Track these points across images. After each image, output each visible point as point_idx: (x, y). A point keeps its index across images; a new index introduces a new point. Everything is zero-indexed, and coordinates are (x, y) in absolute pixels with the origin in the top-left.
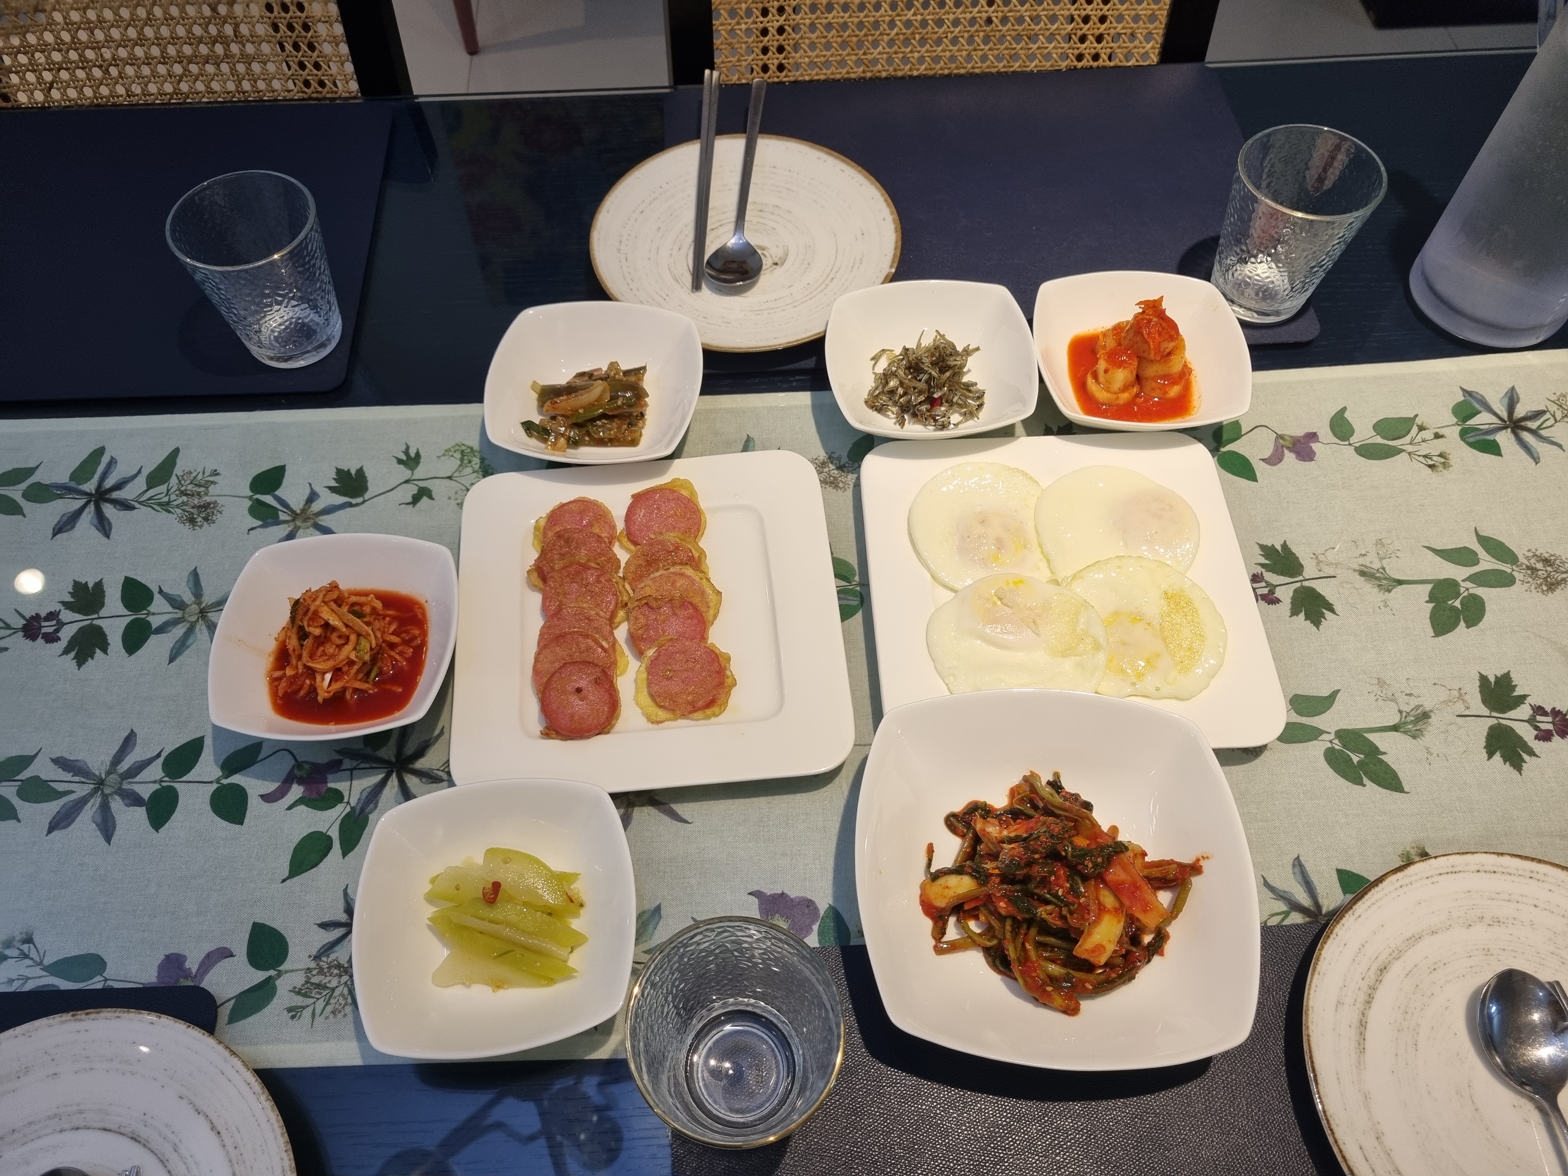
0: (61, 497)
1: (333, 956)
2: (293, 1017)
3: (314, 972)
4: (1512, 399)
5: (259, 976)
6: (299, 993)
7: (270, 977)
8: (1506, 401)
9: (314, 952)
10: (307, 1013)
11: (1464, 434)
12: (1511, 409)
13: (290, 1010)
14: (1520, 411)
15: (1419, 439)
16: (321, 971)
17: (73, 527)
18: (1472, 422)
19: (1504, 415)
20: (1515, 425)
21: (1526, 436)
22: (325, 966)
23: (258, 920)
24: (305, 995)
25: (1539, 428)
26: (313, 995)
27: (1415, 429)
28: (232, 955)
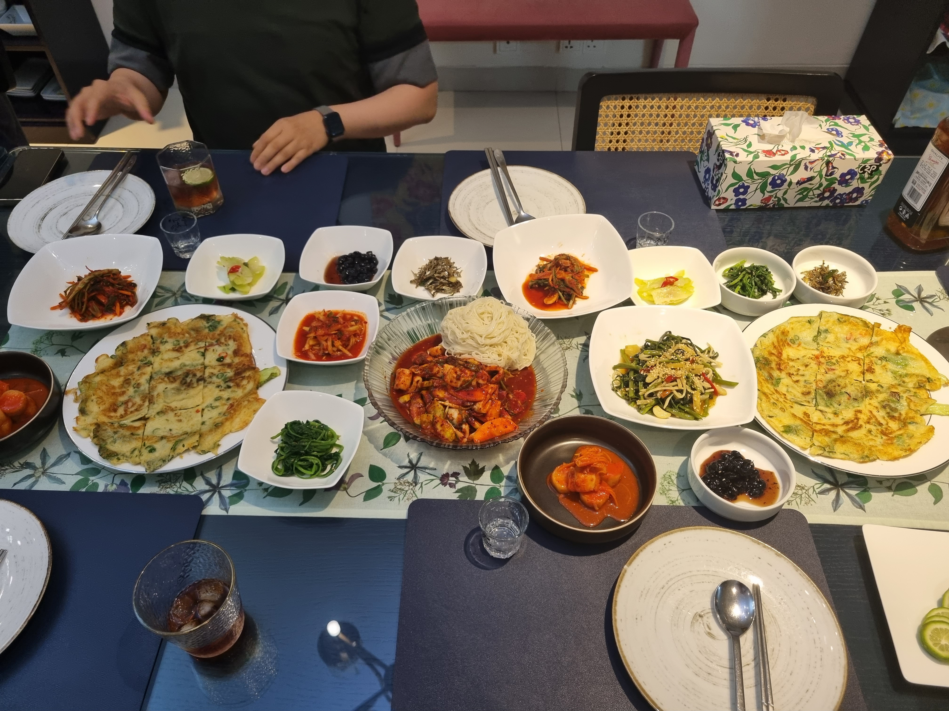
1: (405, 479)
2: (391, 500)
3: (399, 484)
4: (920, 290)
5: (375, 484)
6: (392, 491)
7: (379, 485)
8: (917, 290)
9: (397, 477)
10: (396, 499)
11: (897, 302)
12: (919, 294)
13: (389, 497)
14: (923, 295)
15: (877, 303)
16: (401, 484)
18: (901, 298)
19: (917, 296)
20: (922, 300)
21: (926, 305)
22: (402, 482)
23: (372, 464)
24: (395, 492)
25: (933, 301)
27: (875, 299)
28: (362, 476)
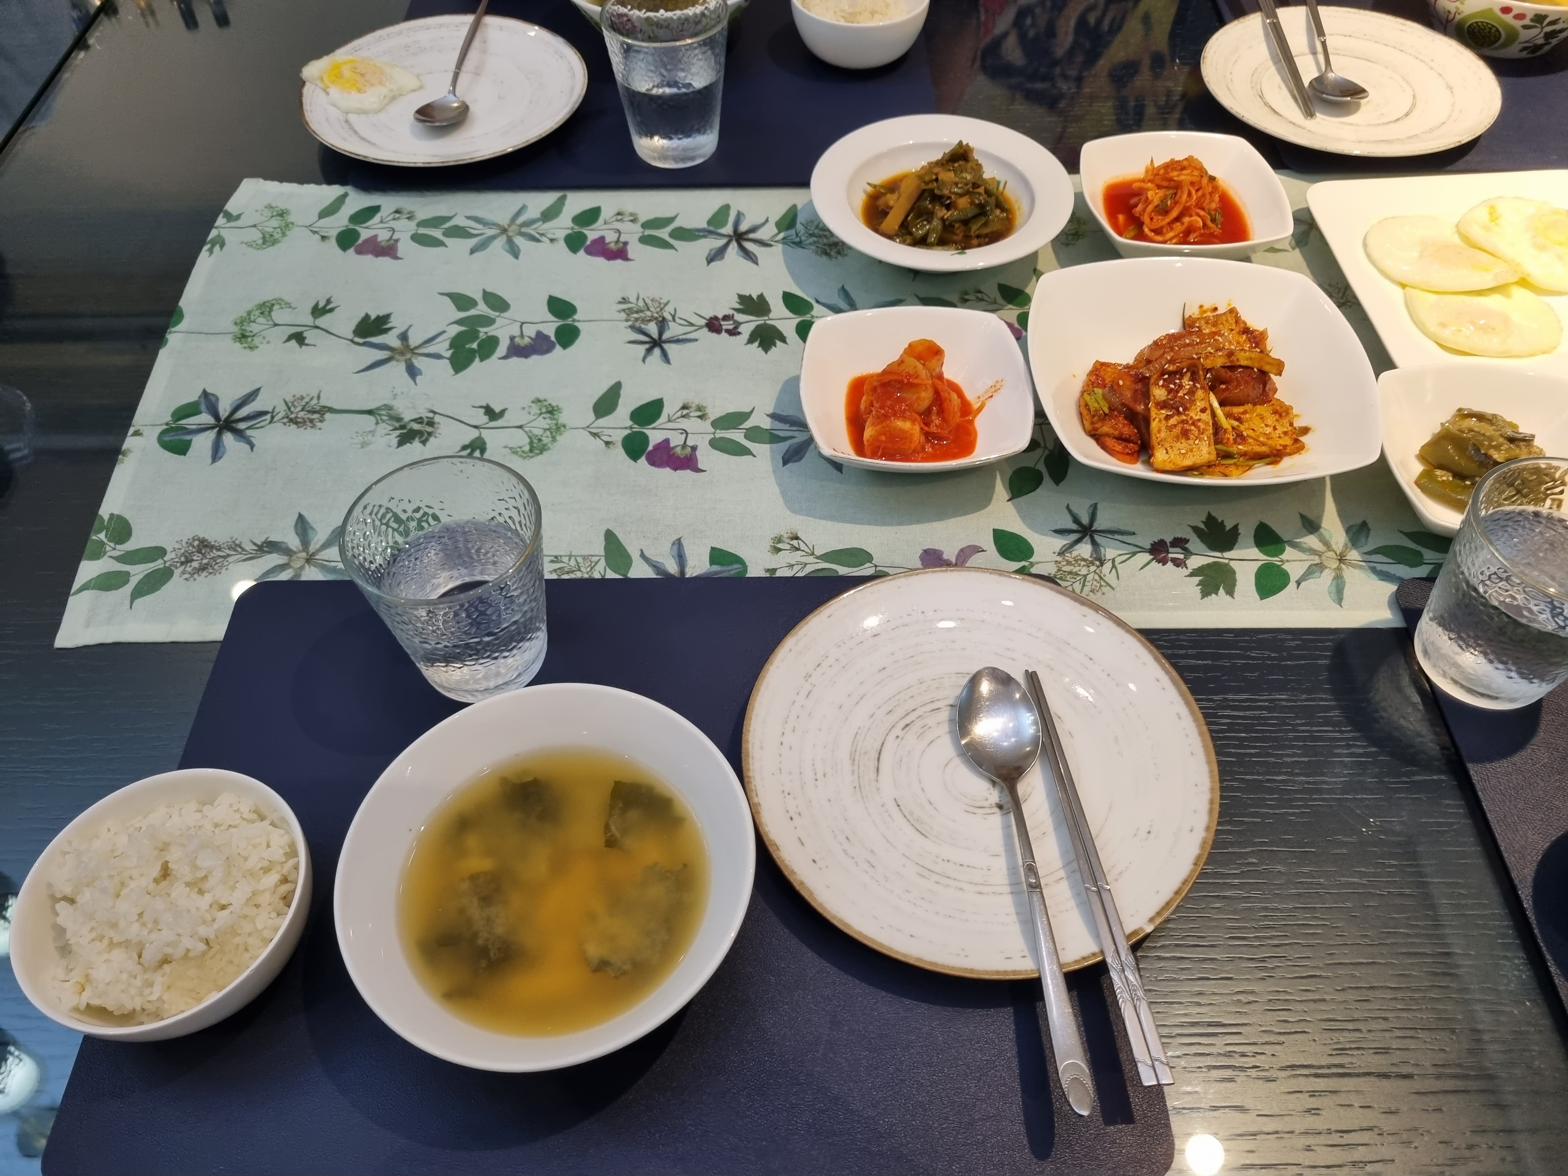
0: (705, 237)
1: (1075, 553)
3: (1064, 563)
7: (1024, 567)
9: (1057, 550)
16: (1069, 563)
17: (722, 258)
22: (1071, 560)
23: (997, 528)
26: (1068, 578)
28: (983, 551)
